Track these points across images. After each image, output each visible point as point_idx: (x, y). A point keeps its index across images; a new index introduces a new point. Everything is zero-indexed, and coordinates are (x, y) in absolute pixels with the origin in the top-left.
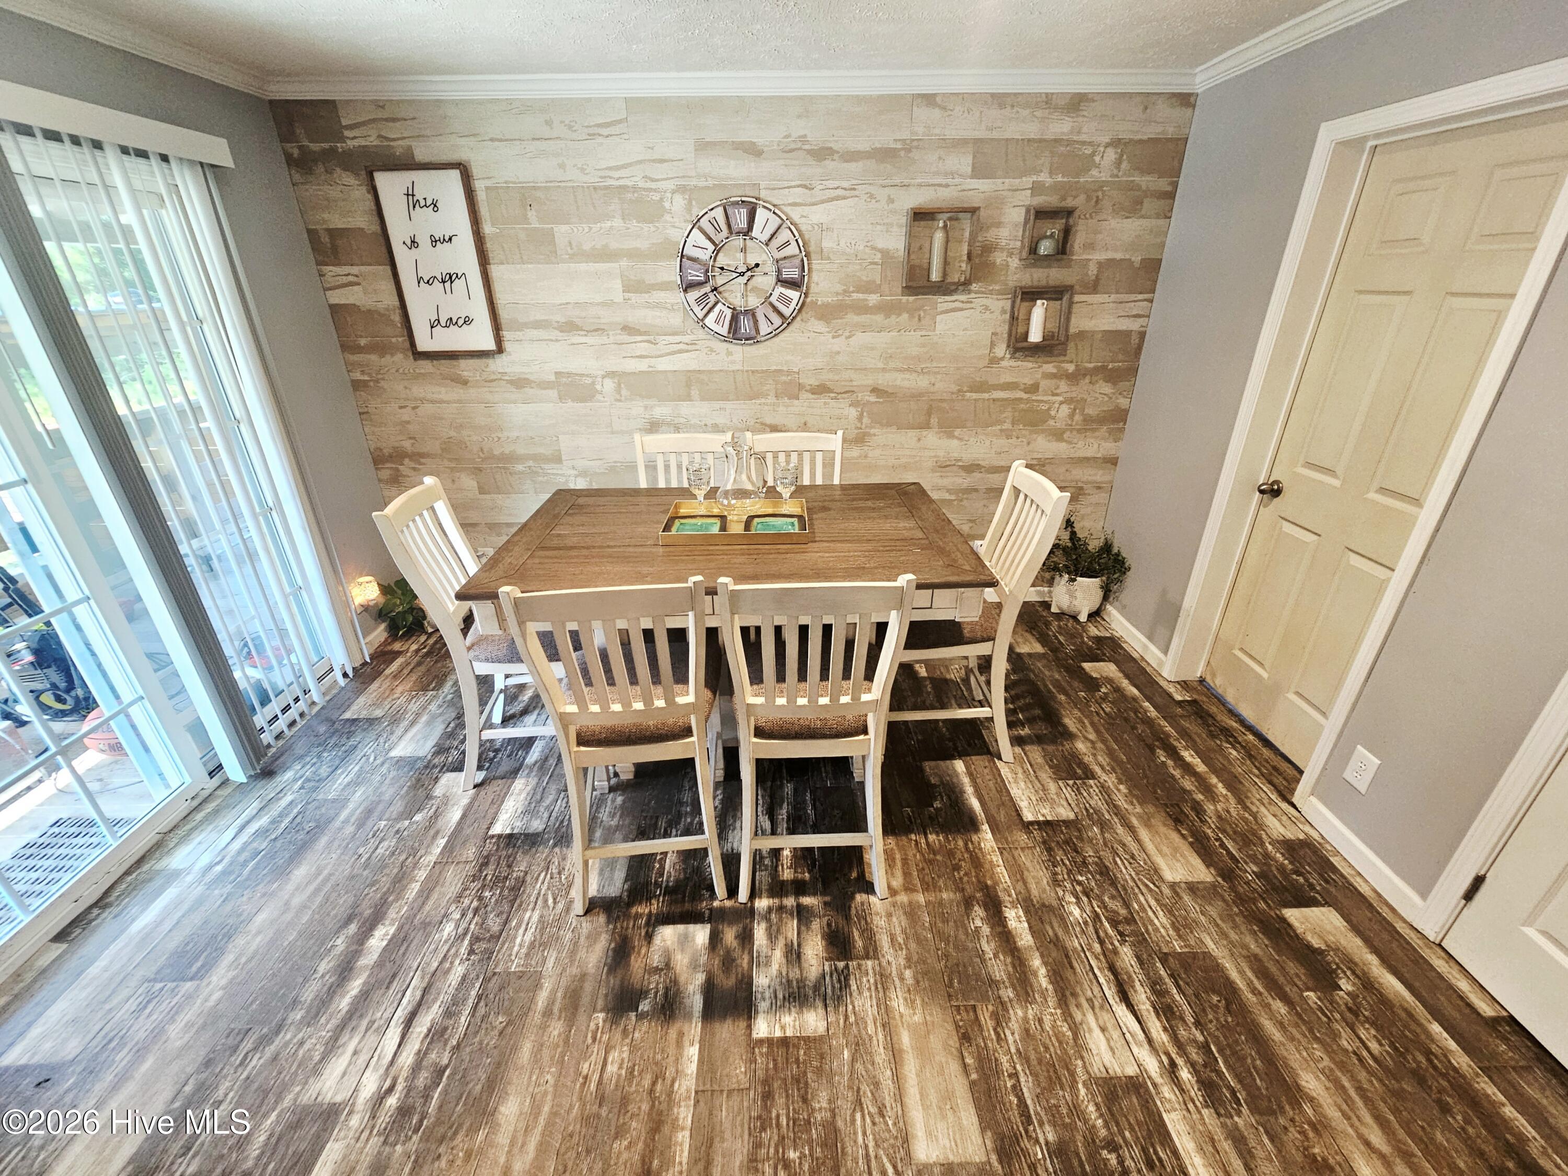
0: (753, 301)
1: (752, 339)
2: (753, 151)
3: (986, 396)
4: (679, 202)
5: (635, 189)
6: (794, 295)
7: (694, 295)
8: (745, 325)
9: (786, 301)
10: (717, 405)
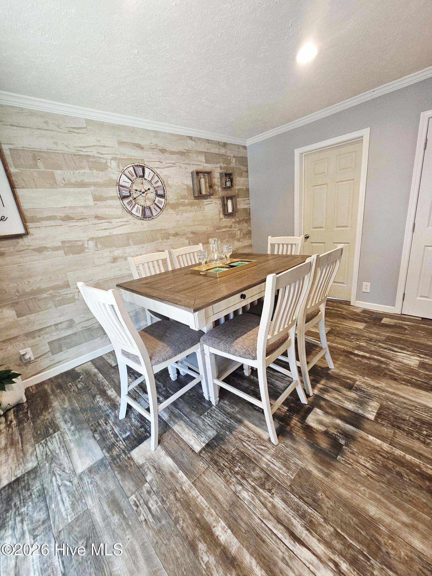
0: (148, 203)
1: (151, 217)
2: (139, 147)
3: (221, 230)
4: (114, 164)
6: (163, 200)
7: (126, 201)
8: (148, 212)
9: (161, 202)
10: (140, 246)
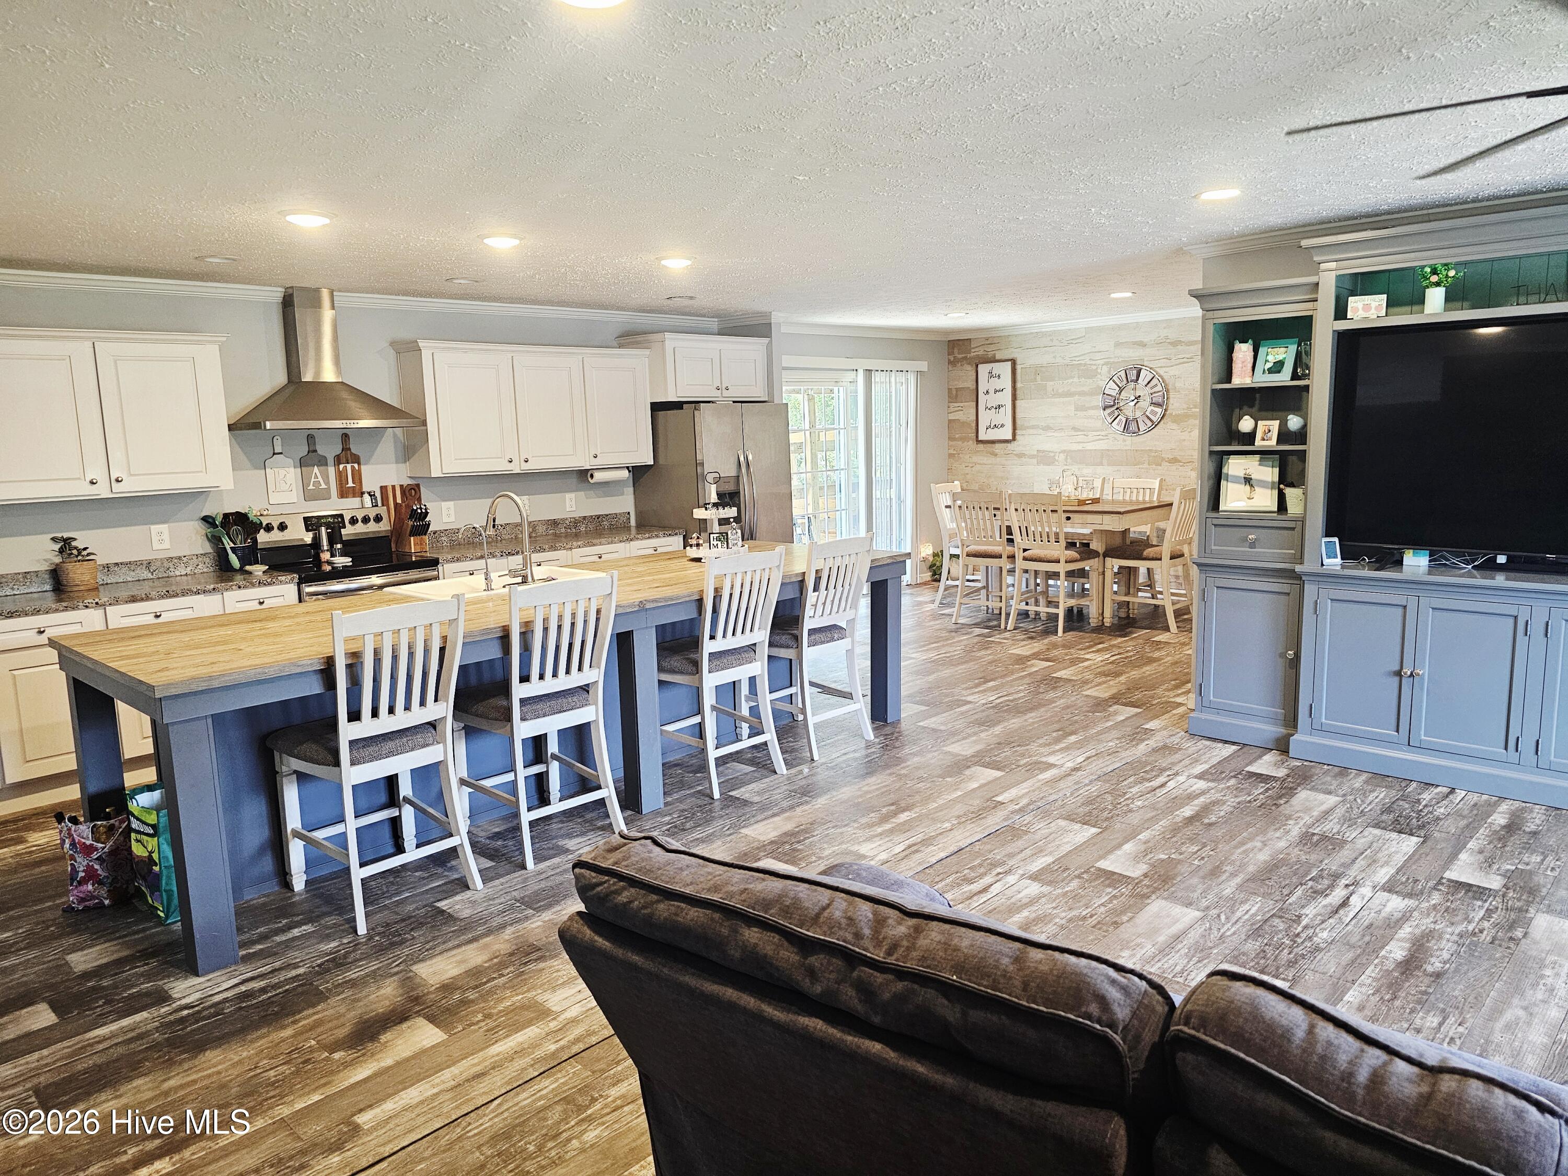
0: (1138, 414)
1: (1137, 432)
2: (1143, 345)
4: (1104, 369)
5: (1085, 364)
6: (1159, 410)
7: (1108, 411)
8: (1133, 427)
9: (1155, 413)
10: (1116, 468)
